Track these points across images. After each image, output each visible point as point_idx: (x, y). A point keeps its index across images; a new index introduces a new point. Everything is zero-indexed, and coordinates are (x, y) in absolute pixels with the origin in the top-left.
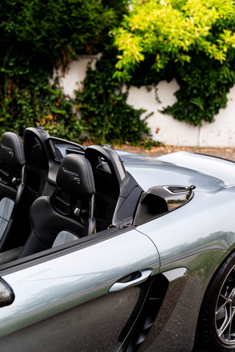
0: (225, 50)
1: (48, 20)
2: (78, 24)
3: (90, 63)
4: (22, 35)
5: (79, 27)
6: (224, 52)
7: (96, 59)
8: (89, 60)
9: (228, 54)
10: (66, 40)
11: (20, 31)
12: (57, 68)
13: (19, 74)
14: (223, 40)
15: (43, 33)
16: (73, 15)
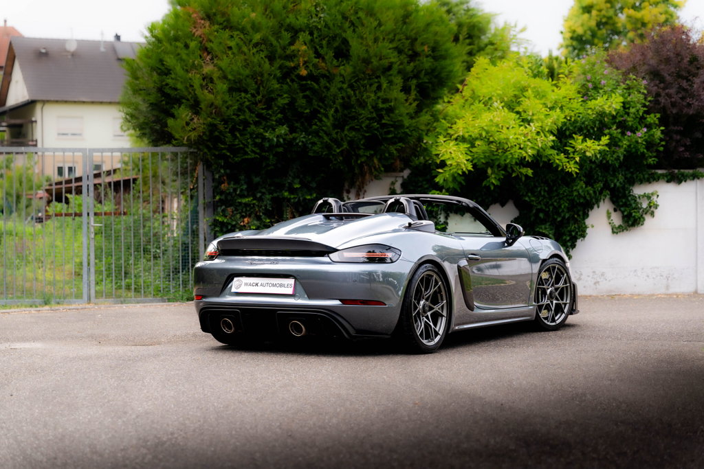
0: (577, 159)
1: (352, 129)
2: (388, 132)
3: (393, 183)
4: (315, 148)
5: (390, 136)
6: (576, 162)
7: (403, 177)
8: (393, 179)
9: (581, 165)
10: (372, 152)
11: (314, 144)
12: (348, 192)
13: (305, 199)
14: (573, 147)
15: (345, 145)
16: (383, 121)
